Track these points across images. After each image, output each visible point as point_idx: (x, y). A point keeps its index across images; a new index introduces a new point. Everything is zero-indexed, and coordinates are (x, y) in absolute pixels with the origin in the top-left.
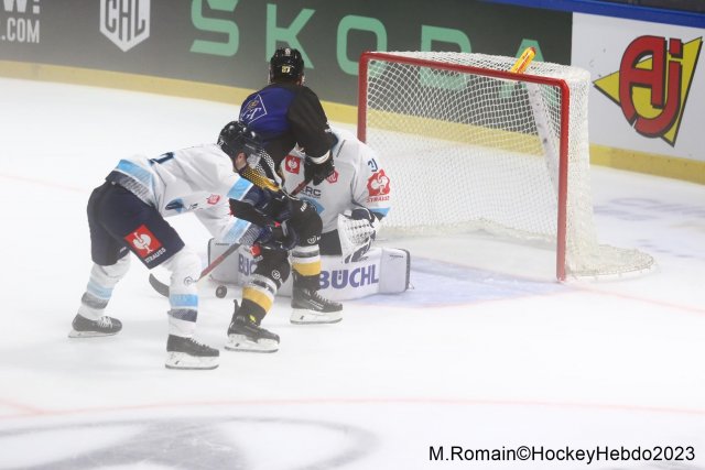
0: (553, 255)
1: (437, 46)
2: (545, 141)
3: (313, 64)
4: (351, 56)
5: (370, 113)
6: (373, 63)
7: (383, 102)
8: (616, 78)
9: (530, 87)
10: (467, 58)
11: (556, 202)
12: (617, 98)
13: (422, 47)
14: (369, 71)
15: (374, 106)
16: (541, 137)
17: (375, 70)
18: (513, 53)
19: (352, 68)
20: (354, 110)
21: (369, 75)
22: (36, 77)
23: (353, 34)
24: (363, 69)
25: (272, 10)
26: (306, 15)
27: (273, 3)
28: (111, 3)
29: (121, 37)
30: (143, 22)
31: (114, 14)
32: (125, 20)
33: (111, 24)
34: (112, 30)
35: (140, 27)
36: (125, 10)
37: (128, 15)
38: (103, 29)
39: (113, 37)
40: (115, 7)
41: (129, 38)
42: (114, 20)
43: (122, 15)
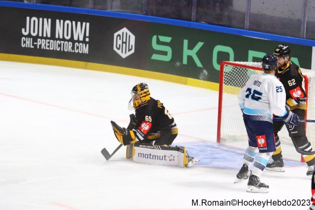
1: (255, 59)
3: (203, 66)
4: (219, 62)
5: (224, 86)
6: (227, 66)
7: (228, 83)
13: (248, 60)
14: (224, 69)
15: (226, 84)
17: (227, 69)
19: (217, 67)
20: (218, 85)
21: (224, 71)
22: (86, 68)
23: (220, 53)
24: (222, 68)
25: (186, 42)
26: (200, 45)
27: (186, 39)
28: (119, 37)
29: (122, 52)
30: (132, 46)
31: (120, 42)
32: (124, 45)
33: (118, 47)
34: (119, 49)
35: (130, 48)
36: (124, 41)
37: (126, 43)
38: (115, 49)
39: (119, 52)
40: (120, 39)
41: (126, 53)
42: (120, 45)
43: (123, 43)
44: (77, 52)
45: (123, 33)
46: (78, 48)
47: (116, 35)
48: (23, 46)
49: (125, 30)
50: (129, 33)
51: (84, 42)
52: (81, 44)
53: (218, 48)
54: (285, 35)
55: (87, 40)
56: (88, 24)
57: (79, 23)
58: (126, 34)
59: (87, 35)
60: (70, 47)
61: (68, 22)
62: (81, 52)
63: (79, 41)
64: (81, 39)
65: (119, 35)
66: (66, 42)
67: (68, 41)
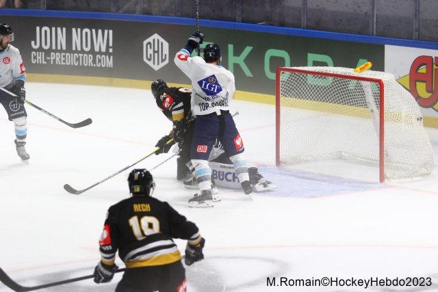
0: (378, 170)
1: (316, 64)
2: (372, 111)
3: (253, 74)
4: (272, 70)
5: (282, 99)
6: (283, 73)
7: (288, 93)
8: (408, 78)
9: (364, 83)
10: (331, 69)
11: (378, 142)
12: (408, 88)
13: (308, 64)
14: (281, 77)
15: (284, 95)
16: (369, 109)
17: (284, 77)
18: (354, 66)
19: (272, 76)
20: (274, 97)
21: (281, 79)
22: (111, 85)
23: (273, 59)
24: (278, 76)
25: (231, 47)
26: (248, 49)
27: (231, 44)
28: (149, 46)
29: (154, 63)
30: (166, 55)
31: (151, 51)
32: (156, 54)
33: (149, 57)
34: (150, 60)
35: (164, 58)
36: (156, 49)
37: (158, 52)
38: (145, 60)
39: (150, 63)
40: (151, 48)
41: (158, 64)
42: (151, 55)
43: (154, 52)
44: (99, 66)
45: (154, 40)
46: (100, 61)
47: (145, 42)
48: (34, 62)
49: (156, 36)
50: (161, 40)
51: (107, 53)
52: (103, 56)
53: (271, 53)
54: (351, 33)
55: (111, 50)
56: (111, 32)
57: (100, 31)
58: (158, 40)
59: (111, 44)
60: (91, 61)
61: (86, 30)
62: (103, 66)
63: (100, 53)
64: (103, 50)
65: (149, 43)
66: (86, 55)
67: (88, 53)
